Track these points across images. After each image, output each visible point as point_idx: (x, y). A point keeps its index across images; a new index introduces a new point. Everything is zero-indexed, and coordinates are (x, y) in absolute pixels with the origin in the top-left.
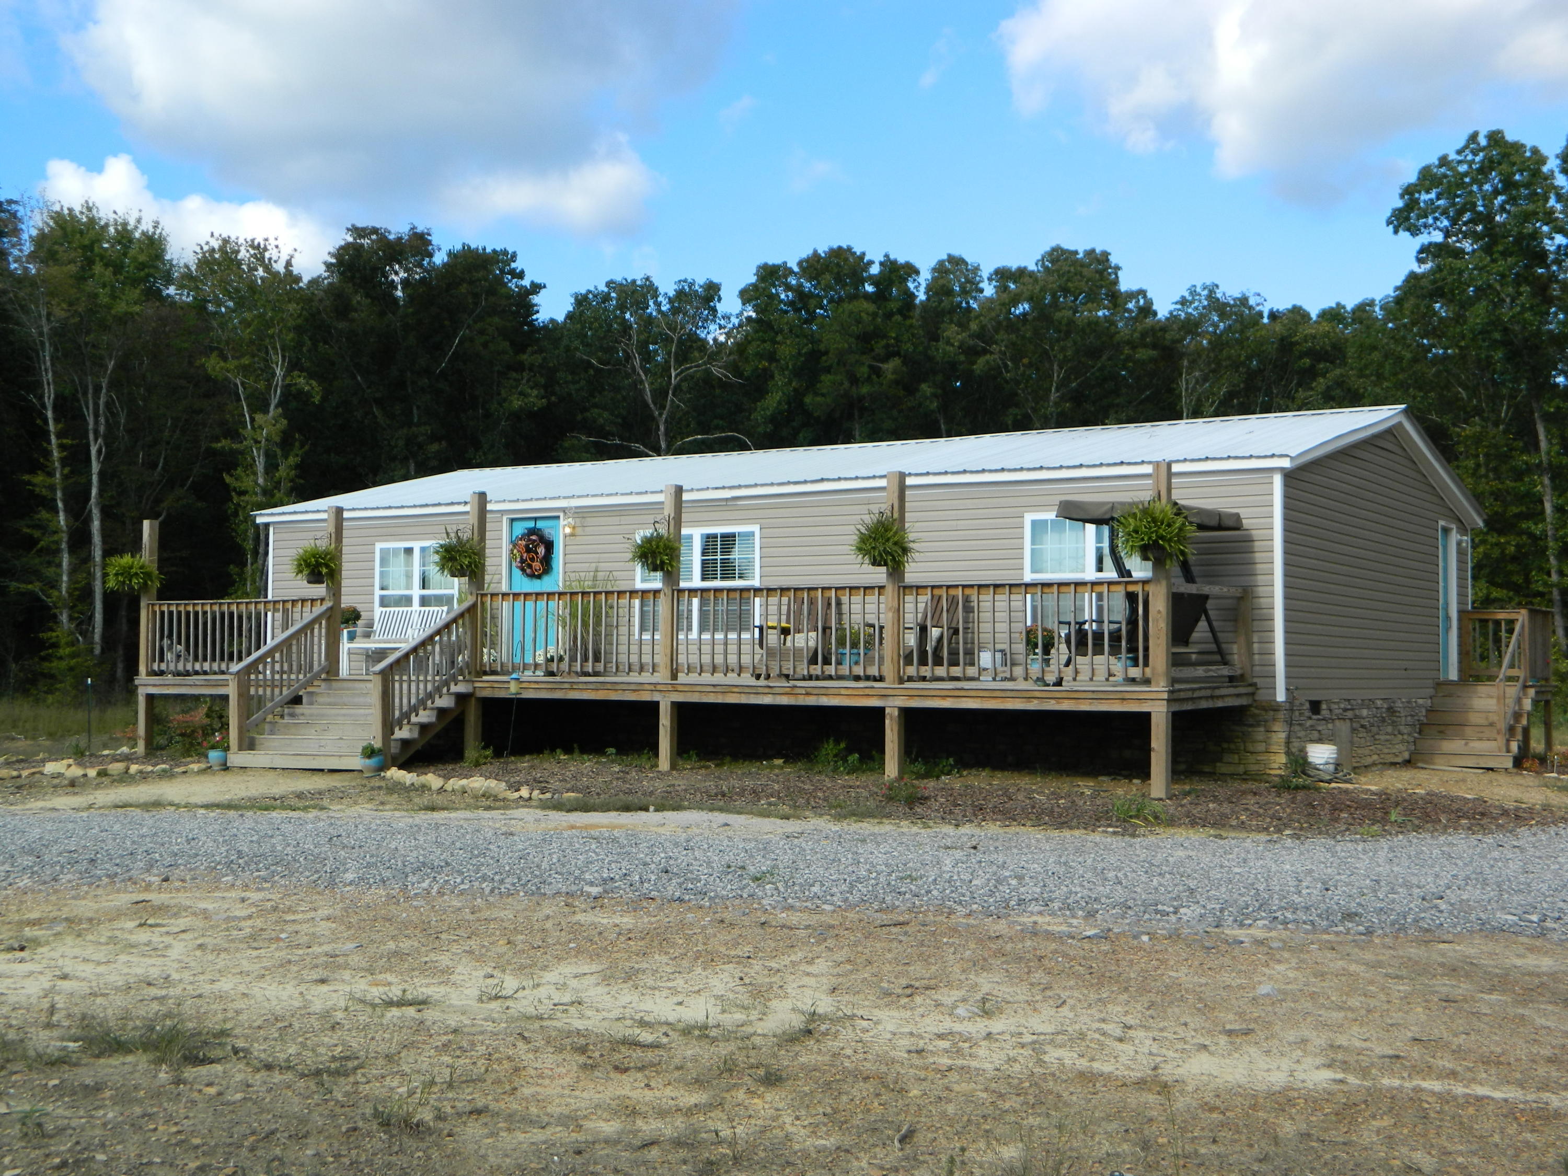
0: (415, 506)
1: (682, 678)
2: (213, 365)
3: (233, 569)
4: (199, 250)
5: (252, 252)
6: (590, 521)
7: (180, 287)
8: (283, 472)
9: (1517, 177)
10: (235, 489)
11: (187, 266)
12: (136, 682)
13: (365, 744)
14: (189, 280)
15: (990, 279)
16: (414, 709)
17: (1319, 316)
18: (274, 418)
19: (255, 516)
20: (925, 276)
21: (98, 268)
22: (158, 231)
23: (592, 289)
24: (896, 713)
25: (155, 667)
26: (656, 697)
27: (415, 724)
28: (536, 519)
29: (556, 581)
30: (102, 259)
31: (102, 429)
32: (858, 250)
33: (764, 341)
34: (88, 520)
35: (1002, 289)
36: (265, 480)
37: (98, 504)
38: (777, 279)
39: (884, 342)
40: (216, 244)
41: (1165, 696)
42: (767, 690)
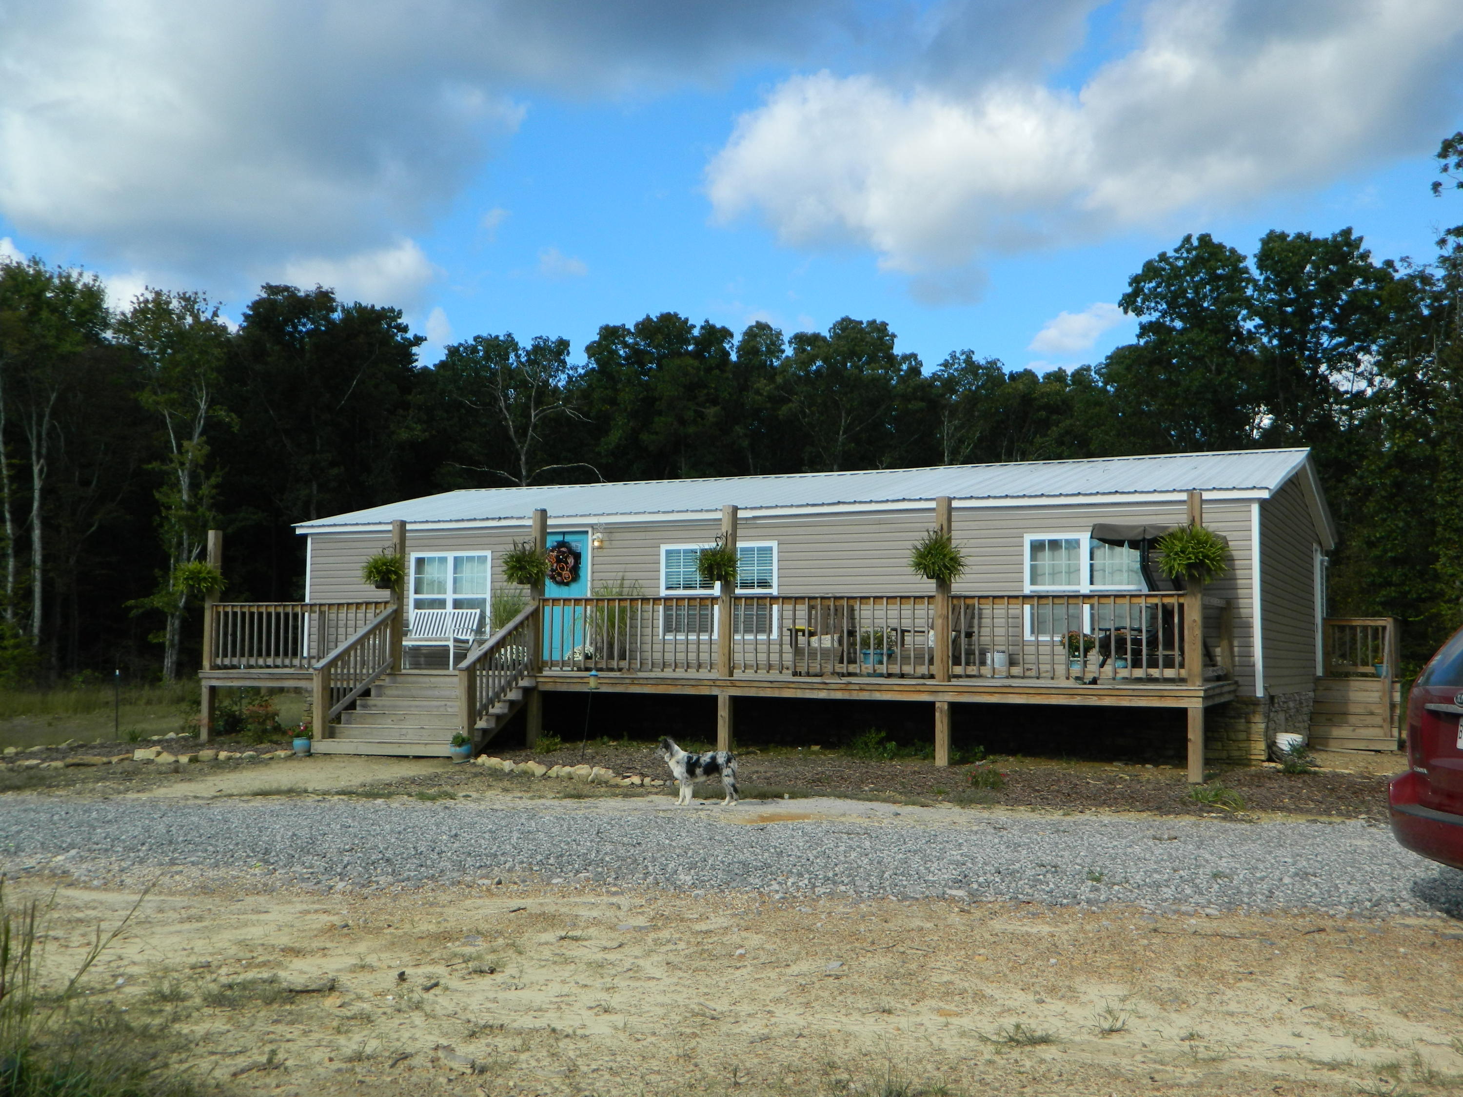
0: (451, 521)
1: (738, 674)
2: (146, 398)
3: (157, 572)
4: (135, 300)
5: (183, 303)
6: (617, 536)
7: (117, 331)
8: (205, 490)
9: (1219, 272)
10: (163, 504)
11: (123, 314)
12: (200, 675)
13: (454, 733)
14: (125, 326)
15: (790, 342)
16: (491, 702)
17: (1044, 378)
18: (199, 444)
19: (294, 528)
20: (737, 339)
21: (45, 314)
22: (97, 284)
23: (463, 342)
24: (946, 707)
25: (219, 661)
26: (715, 692)
27: (492, 715)
28: (564, 533)
29: (585, 587)
30: (48, 307)
31: (44, 451)
32: (683, 316)
33: (606, 388)
34: (30, 529)
35: (800, 350)
36: (189, 497)
37: (38, 516)
38: (617, 338)
39: (705, 391)
40: (150, 296)
41: (1202, 694)
42: (822, 686)
